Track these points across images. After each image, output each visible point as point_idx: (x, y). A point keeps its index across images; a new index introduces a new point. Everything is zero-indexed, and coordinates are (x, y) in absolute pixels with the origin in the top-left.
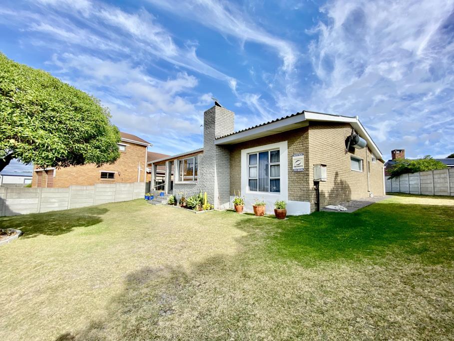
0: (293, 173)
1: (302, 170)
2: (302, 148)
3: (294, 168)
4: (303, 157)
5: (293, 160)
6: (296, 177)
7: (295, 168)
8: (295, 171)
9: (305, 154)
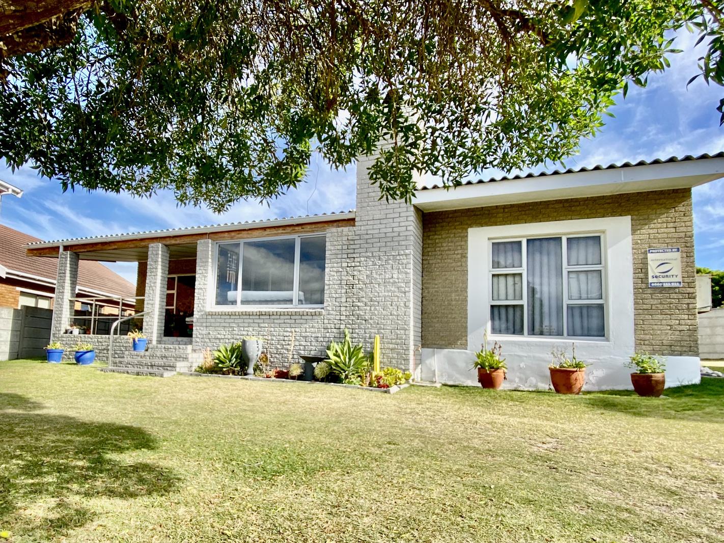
0: (649, 291)
1: (678, 285)
2: (676, 235)
3: (651, 280)
4: (677, 255)
5: (649, 262)
6: (656, 302)
7: (655, 280)
8: (655, 288)
9: (685, 249)
